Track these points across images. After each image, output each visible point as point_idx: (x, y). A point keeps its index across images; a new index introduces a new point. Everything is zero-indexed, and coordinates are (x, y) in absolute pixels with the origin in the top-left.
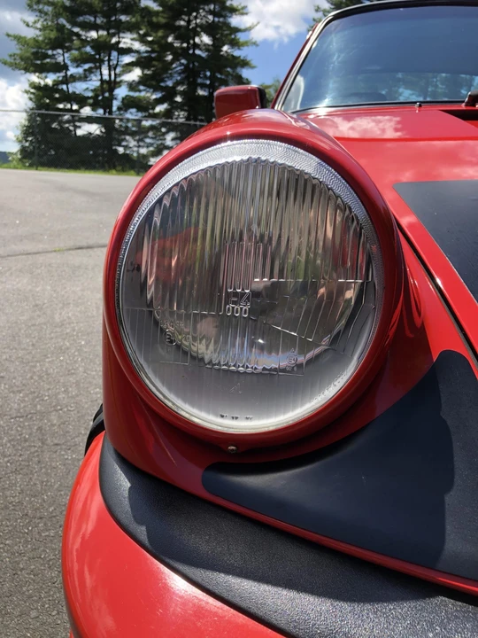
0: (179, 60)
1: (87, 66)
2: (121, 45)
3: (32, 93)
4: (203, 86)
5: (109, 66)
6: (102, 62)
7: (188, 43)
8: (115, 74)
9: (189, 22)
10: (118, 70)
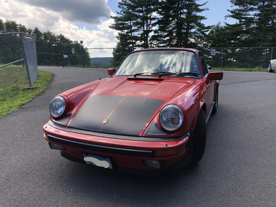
0: (174, 20)
1: (138, 26)
2: (152, 17)
3: (119, 37)
4: (184, 29)
5: (147, 25)
6: (144, 24)
7: (178, 13)
8: (149, 28)
9: (178, 5)
10: (150, 26)
